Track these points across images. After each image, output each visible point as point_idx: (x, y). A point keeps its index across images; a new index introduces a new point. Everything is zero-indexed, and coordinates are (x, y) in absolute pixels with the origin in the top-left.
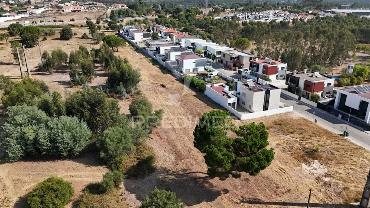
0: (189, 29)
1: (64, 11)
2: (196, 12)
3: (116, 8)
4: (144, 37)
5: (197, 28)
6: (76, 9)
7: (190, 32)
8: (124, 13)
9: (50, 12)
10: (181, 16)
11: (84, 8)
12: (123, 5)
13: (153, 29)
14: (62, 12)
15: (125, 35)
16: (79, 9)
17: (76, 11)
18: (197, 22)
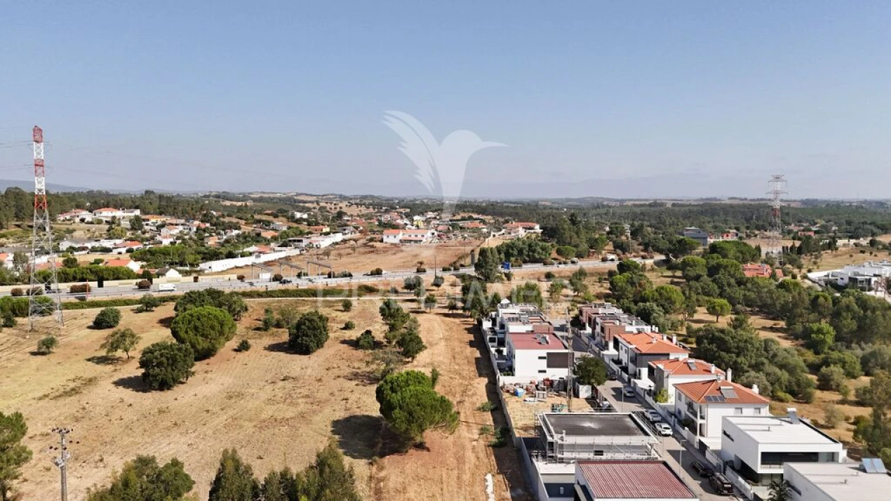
0: (732, 344)
1: (384, 241)
2: (741, 252)
3: (509, 233)
4: (549, 366)
5: (753, 313)
6: (413, 237)
7: (738, 355)
8: (521, 252)
9: (352, 242)
10: (694, 264)
11: (433, 234)
12: (530, 224)
13: (593, 323)
14: (378, 244)
15: (492, 340)
16: (419, 237)
17: (411, 241)
18: (753, 295)
